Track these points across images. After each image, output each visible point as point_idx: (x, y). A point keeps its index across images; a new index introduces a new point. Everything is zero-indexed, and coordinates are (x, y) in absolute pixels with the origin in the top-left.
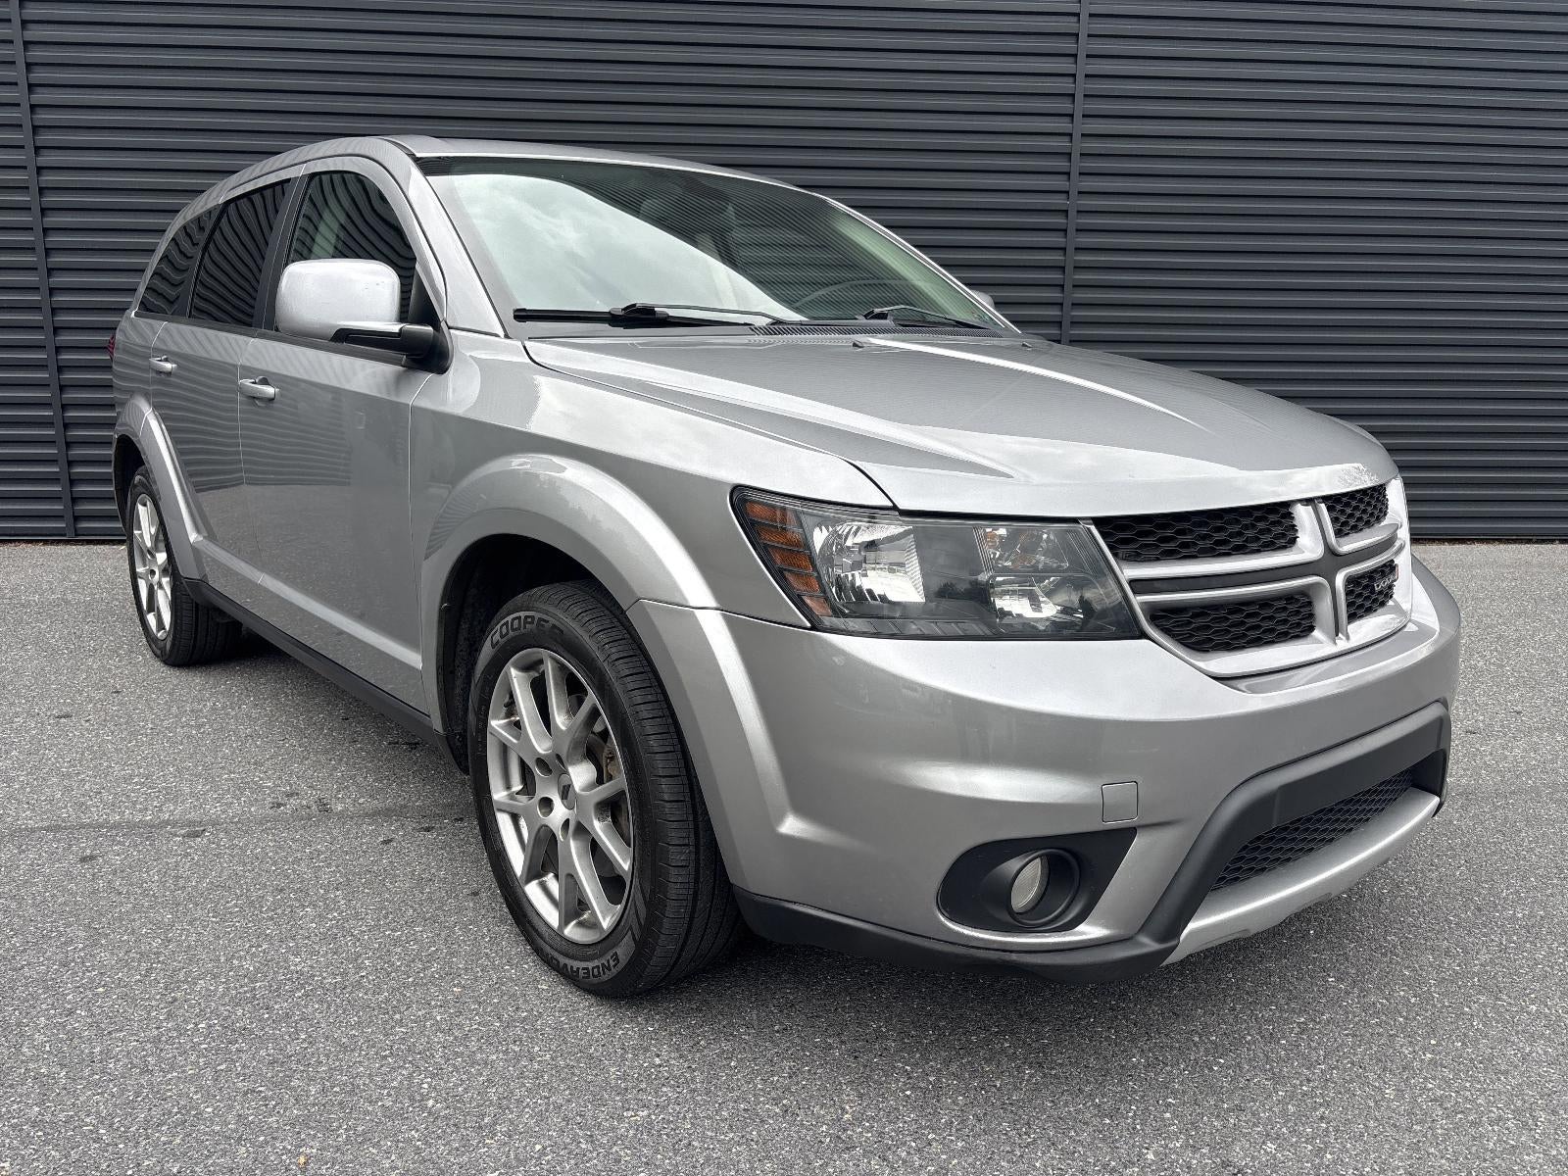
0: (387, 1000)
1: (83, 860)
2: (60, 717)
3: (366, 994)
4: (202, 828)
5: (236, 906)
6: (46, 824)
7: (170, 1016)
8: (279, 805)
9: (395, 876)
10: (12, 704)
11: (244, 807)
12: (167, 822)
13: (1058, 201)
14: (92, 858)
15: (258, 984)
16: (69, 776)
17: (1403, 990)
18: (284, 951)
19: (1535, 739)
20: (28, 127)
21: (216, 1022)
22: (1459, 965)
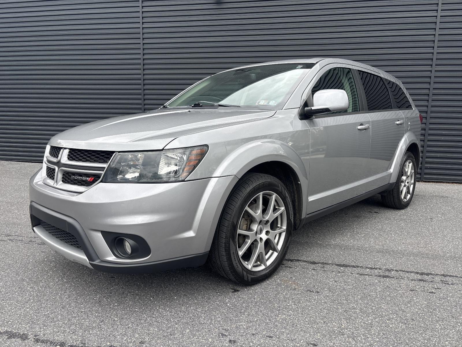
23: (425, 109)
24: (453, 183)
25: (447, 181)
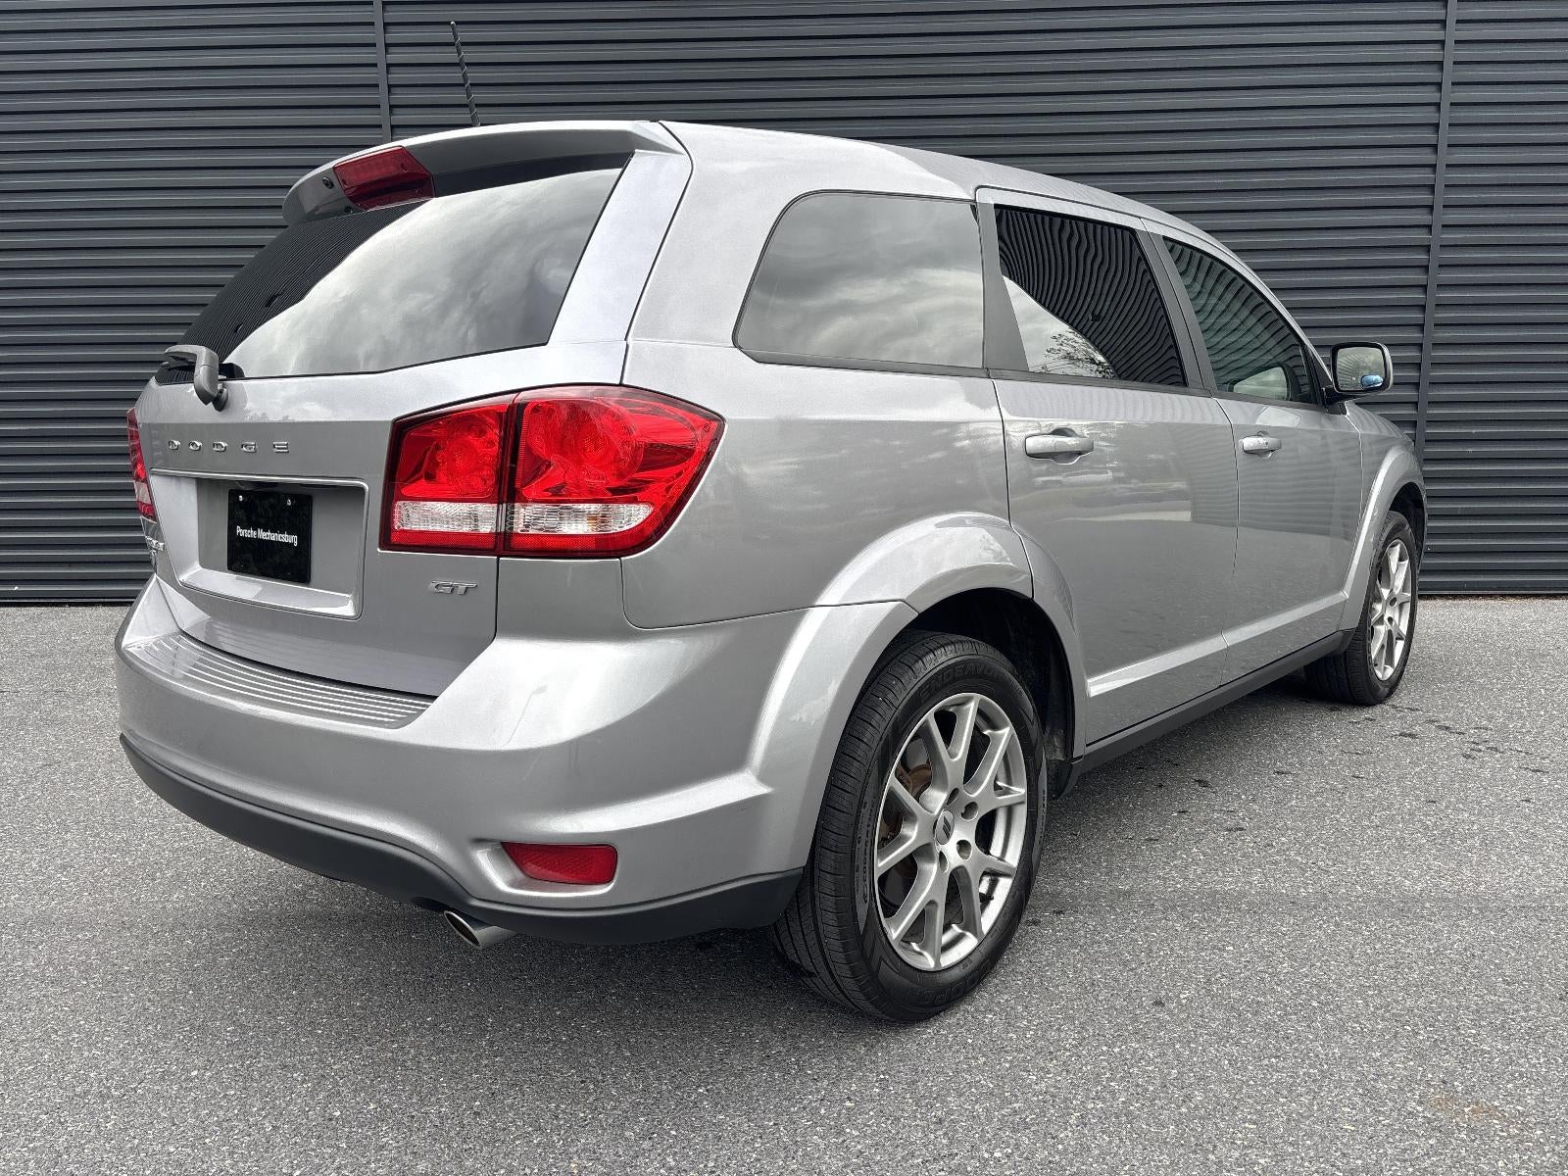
23: (1412, 354)
24: (1504, 596)
25: (1486, 592)
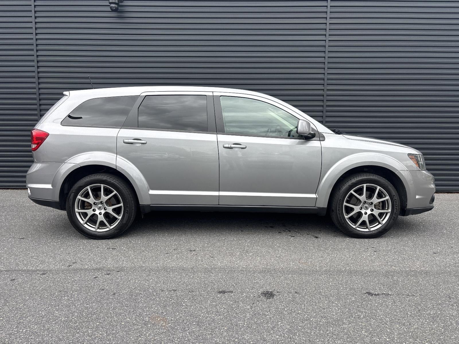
0: (77, 326)
1: (11, 280)
2: (21, 239)
3: (72, 324)
4: (46, 272)
5: (46, 295)
6: (5, 269)
7: (17, 327)
8: (70, 266)
9: (94, 288)
10: (10, 235)
11: (60, 266)
12: (38, 270)
13: (321, 92)
14: (14, 280)
15: (44, 319)
16: (17, 256)
17: (385, 336)
18: (54, 309)
19: (455, 256)
20: (37, 78)
21: (28, 329)
22: (406, 329)
